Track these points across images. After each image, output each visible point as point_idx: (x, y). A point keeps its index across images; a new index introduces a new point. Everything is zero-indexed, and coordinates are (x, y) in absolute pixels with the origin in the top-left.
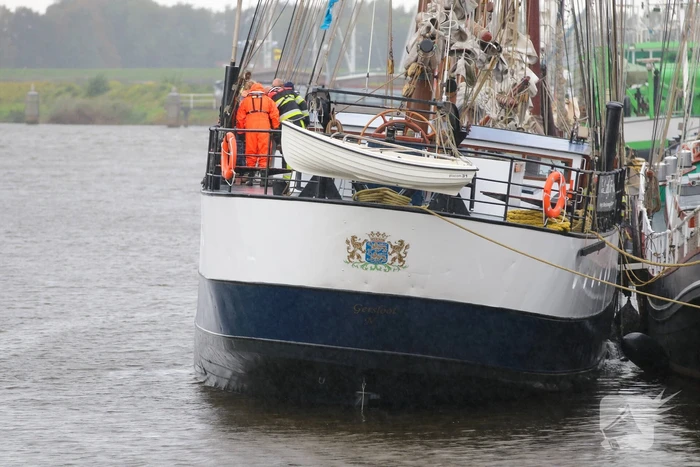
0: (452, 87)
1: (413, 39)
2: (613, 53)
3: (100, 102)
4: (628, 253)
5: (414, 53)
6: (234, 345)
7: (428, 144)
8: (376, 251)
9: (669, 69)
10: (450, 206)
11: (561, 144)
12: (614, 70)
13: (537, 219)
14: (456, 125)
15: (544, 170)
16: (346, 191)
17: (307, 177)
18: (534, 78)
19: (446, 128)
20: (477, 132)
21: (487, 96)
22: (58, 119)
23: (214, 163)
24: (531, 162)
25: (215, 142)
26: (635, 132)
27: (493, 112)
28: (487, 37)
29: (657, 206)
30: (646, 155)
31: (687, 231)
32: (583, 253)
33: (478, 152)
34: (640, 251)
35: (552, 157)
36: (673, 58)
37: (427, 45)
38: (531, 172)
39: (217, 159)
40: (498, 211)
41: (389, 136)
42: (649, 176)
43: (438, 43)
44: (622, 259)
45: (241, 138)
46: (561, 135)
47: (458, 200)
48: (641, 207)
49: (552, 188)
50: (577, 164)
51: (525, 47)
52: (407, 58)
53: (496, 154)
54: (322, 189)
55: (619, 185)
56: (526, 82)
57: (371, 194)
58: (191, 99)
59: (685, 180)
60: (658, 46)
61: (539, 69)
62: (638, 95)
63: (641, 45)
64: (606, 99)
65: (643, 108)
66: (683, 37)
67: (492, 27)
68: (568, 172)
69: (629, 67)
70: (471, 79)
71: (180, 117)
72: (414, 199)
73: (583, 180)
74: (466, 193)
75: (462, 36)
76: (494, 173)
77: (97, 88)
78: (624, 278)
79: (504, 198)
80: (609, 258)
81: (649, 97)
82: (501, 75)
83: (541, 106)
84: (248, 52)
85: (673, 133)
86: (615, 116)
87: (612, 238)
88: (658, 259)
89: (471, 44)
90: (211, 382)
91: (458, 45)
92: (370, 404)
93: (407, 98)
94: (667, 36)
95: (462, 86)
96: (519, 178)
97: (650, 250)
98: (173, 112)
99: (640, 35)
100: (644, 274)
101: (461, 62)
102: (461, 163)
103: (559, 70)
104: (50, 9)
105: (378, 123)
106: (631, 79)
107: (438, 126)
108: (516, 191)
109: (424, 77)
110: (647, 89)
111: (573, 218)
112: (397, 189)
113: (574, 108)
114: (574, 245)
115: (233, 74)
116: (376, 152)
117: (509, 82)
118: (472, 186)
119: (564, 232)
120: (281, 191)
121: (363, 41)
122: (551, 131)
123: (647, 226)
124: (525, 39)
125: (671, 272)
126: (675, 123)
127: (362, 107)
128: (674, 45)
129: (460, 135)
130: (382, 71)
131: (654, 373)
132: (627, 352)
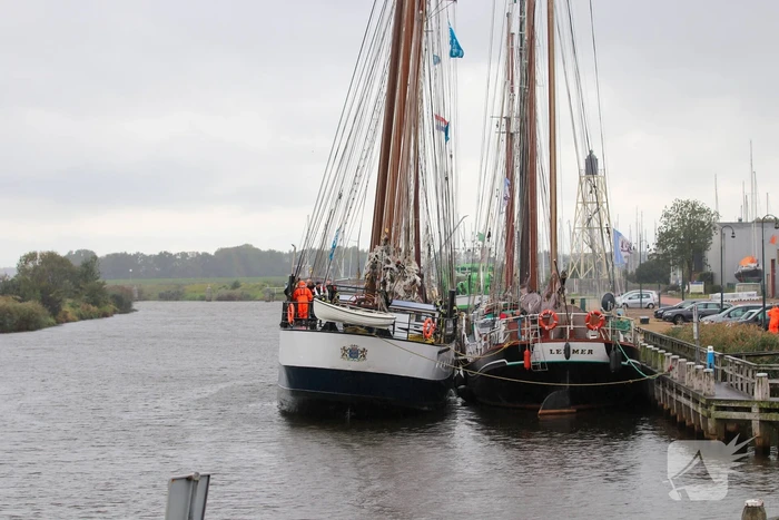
0: (384, 284)
1: (368, 263)
2: (451, 268)
3: (238, 292)
4: (459, 352)
5: (368, 269)
6: (293, 393)
7: (375, 308)
8: (353, 353)
9: (475, 275)
10: (384, 334)
11: (431, 307)
12: (451, 275)
13: (421, 338)
14: (387, 299)
15: (423, 318)
16: (340, 328)
17: (324, 322)
18: (418, 279)
19: (382, 300)
20: (395, 302)
21: (399, 287)
22: (220, 299)
23: (285, 317)
24: (418, 315)
25: (285, 308)
26: (461, 301)
27: (402, 293)
28: (399, 263)
29: (470, 332)
30: (466, 311)
31: (483, 343)
32: (440, 353)
33: (396, 311)
34: (463, 351)
35: (426, 312)
36: (476, 270)
37: (374, 266)
38: (418, 319)
39: (286, 315)
40: (405, 335)
41: (358, 304)
42: (467, 320)
43: (379, 266)
44: (456, 355)
45: (296, 306)
46: (430, 303)
47: (388, 331)
48: (464, 333)
49: (427, 325)
50: (437, 315)
51: (414, 266)
52: (366, 271)
53: (403, 311)
54: (330, 327)
55: (455, 324)
56: (415, 281)
57: (351, 329)
58: (275, 290)
59: (482, 321)
60: (470, 265)
61: (421, 276)
62: (462, 286)
63: (462, 265)
64: (449, 288)
65: (464, 292)
66: (480, 262)
67: (401, 258)
68: (433, 319)
69: (458, 274)
70: (392, 280)
71: (271, 297)
72: (369, 331)
73: (439, 322)
74: (391, 328)
75: (388, 262)
76: (403, 319)
77: (236, 286)
78: (457, 363)
79: (407, 330)
80: (451, 355)
81: (466, 287)
82: (405, 278)
83: (422, 291)
84: (299, 270)
85: (477, 302)
86: (453, 295)
87: (452, 347)
88: (471, 354)
89: (392, 265)
90: (285, 408)
91: (387, 266)
92: (352, 417)
93: (366, 288)
94: (473, 261)
95: (389, 283)
96: (413, 321)
97: (468, 351)
98: (268, 295)
99: (462, 261)
100: (465, 361)
101: (388, 273)
102: (389, 315)
103: (429, 275)
104: (216, 253)
105: (354, 299)
106: (459, 279)
107: (379, 300)
108: (412, 327)
109: (372, 279)
110: (466, 283)
111: (436, 338)
112: (362, 327)
113: (436, 292)
114: (437, 349)
115: (293, 279)
116: (353, 311)
117: (408, 281)
118: (393, 325)
119: (432, 344)
120: (313, 328)
121: (347, 265)
122: (426, 302)
123: (467, 341)
124: (414, 263)
125: (477, 360)
126: (477, 297)
127: (347, 292)
128: (476, 265)
129: (388, 303)
130: (355, 277)
131: (471, 402)
132: (459, 394)
